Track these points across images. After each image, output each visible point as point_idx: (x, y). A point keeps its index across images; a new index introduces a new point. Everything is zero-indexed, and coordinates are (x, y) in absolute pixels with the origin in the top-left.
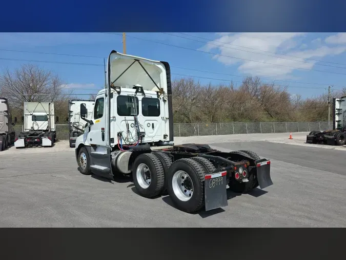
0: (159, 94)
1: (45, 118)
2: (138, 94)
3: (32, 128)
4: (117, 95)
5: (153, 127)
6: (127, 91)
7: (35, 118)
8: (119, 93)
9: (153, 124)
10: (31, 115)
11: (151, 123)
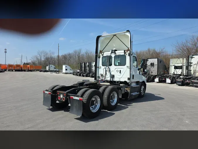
0: (126, 52)
1: (181, 68)
2: (112, 54)
3: (174, 73)
4: (102, 56)
5: (120, 72)
6: (107, 54)
7: (176, 68)
8: (103, 55)
9: (120, 71)
10: (174, 66)
11: (119, 70)
